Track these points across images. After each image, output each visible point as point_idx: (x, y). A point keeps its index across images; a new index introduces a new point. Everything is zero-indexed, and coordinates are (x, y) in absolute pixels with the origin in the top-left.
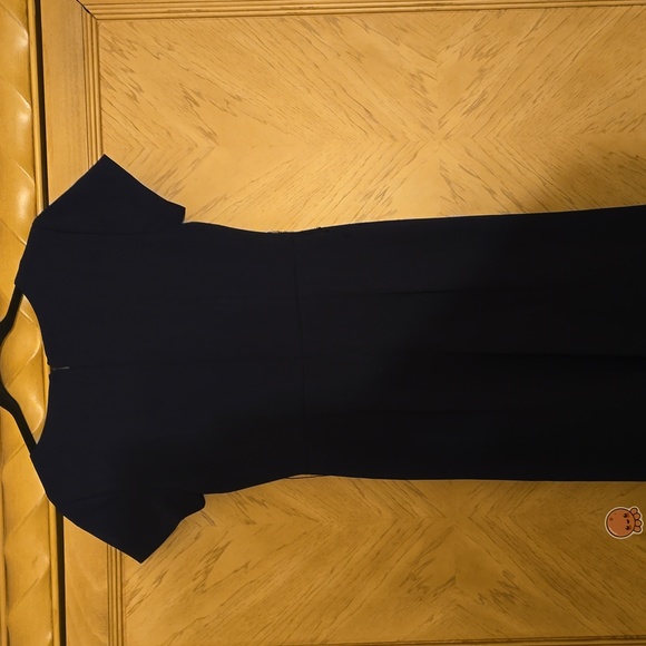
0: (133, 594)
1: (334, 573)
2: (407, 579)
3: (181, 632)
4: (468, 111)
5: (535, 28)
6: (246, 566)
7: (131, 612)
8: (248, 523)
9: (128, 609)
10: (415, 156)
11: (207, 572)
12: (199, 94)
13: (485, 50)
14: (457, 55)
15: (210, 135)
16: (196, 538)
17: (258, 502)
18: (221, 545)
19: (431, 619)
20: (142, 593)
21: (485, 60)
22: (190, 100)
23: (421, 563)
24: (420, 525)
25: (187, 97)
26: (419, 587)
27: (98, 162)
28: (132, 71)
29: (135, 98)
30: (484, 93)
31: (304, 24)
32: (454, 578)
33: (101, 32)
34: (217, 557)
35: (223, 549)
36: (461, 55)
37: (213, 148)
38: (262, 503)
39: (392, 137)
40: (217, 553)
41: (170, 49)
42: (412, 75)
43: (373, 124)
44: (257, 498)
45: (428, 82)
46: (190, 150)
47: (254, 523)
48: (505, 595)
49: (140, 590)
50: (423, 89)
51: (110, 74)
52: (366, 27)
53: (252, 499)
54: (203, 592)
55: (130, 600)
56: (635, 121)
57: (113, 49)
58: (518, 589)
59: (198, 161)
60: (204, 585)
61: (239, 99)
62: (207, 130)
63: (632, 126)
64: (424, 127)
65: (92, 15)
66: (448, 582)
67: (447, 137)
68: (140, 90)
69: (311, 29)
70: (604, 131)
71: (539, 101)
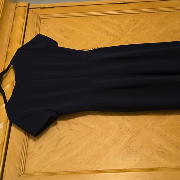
0: (31, 153)
1: (100, 146)
2: (126, 147)
3: (46, 166)
4: (133, 31)
5: (147, 16)
6: (70, 143)
7: (29, 159)
8: (71, 130)
9: (28, 158)
10: (120, 39)
11: (57, 146)
12: (64, 30)
13: (136, 20)
14: (129, 21)
15: (66, 37)
16: (54, 135)
17: (75, 124)
18: (62, 137)
19: (136, 160)
20: (34, 152)
21: (136, 22)
22: (62, 31)
23: (130, 141)
24: (129, 130)
25: (61, 31)
26: (130, 150)
27: (38, 35)
28: (48, 27)
29: (48, 31)
30: (136, 27)
31: (90, 17)
32: (142, 146)
33: (41, 21)
34: (61, 141)
35: (63, 138)
36: (130, 21)
37: (67, 40)
38: (76, 124)
39: (113, 36)
40: (60, 139)
41: (58, 23)
42: (118, 25)
43: (108, 34)
44: (75, 123)
45: (122, 26)
46: (61, 40)
47: (73, 130)
48: (161, 152)
49: (33, 151)
50: (121, 27)
51: (43, 27)
52: (106, 18)
53: (73, 123)
54: (55, 152)
55: (29, 155)
56: (177, 31)
57: (44, 23)
58: (165, 150)
59: (63, 42)
60: (55, 150)
61: (74, 31)
62: (65, 36)
63: (176, 32)
64: (121, 34)
65: (40, 17)
66: (140, 148)
67: (127, 36)
68: (50, 30)
69: (92, 18)
70: (169, 33)
71: (151, 28)
